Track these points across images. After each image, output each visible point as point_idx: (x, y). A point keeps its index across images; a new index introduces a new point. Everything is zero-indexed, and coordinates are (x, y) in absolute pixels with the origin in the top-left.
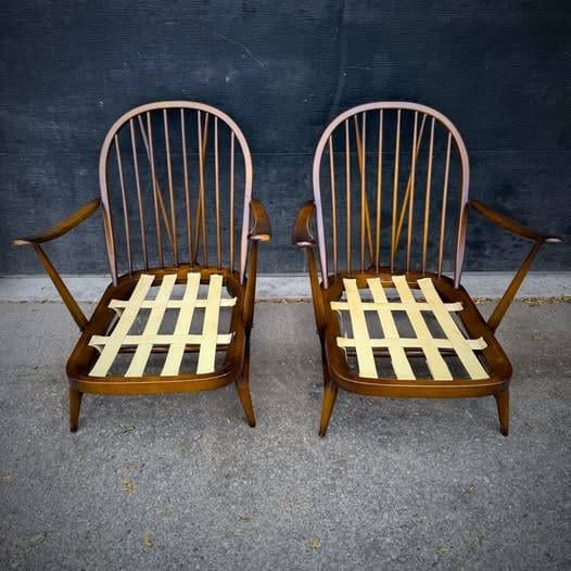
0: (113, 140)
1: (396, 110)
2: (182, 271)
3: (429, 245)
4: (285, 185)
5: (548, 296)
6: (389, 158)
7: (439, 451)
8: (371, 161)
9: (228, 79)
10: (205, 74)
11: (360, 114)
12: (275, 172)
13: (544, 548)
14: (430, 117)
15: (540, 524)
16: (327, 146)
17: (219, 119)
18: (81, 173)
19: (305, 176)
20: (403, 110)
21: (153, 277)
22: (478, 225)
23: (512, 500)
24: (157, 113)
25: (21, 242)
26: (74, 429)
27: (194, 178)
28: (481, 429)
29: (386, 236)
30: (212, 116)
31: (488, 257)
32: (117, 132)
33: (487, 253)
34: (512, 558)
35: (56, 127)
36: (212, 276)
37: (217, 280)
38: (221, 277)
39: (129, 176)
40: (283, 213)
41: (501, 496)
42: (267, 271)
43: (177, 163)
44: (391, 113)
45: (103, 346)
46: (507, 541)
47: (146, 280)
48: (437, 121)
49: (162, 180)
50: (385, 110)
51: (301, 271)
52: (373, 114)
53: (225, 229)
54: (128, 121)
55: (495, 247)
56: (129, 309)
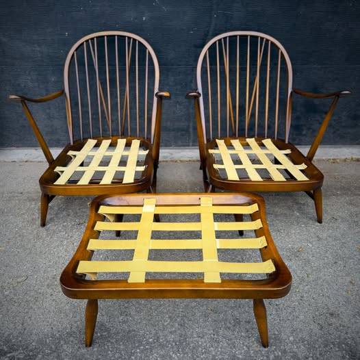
0: (73, 55)
1: (247, 36)
2: (114, 138)
3: (269, 127)
4: (179, 87)
5: (343, 158)
6: (243, 70)
7: (279, 231)
8: (232, 71)
9: (144, 19)
10: (131, 15)
11: (225, 38)
12: (172, 78)
13: (349, 279)
14: (267, 40)
15: (345, 266)
16: (205, 57)
17: (139, 42)
18: (53, 79)
19: (191, 82)
20: (251, 36)
21: (96, 141)
22: (298, 114)
23: (327, 255)
24: (100, 38)
25: (13, 97)
26: (43, 225)
27: (123, 83)
28: (305, 220)
29: (242, 121)
30: (135, 40)
31: (304, 135)
32: (76, 50)
33: (304, 132)
34: (329, 284)
35: (38, 49)
36: (133, 141)
37: (136, 143)
38: (139, 141)
39: (83, 81)
40: (178, 106)
41: (319, 252)
42: (167, 145)
43: (112, 72)
44: (243, 38)
45: (62, 172)
46: (325, 275)
47: (91, 143)
48: (272, 43)
49: (103, 83)
50: (240, 36)
51: (189, 146)
52: (233, 38)
53: (142, 116)
54: (83, 44)
55: (309, 129)
56: (80, 156)
